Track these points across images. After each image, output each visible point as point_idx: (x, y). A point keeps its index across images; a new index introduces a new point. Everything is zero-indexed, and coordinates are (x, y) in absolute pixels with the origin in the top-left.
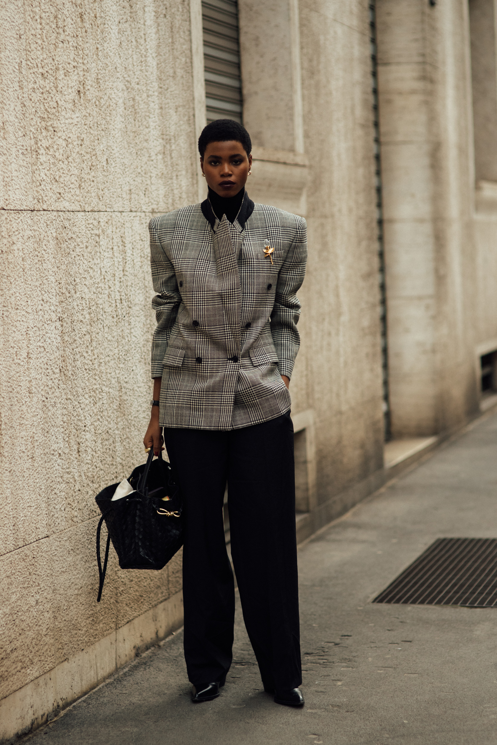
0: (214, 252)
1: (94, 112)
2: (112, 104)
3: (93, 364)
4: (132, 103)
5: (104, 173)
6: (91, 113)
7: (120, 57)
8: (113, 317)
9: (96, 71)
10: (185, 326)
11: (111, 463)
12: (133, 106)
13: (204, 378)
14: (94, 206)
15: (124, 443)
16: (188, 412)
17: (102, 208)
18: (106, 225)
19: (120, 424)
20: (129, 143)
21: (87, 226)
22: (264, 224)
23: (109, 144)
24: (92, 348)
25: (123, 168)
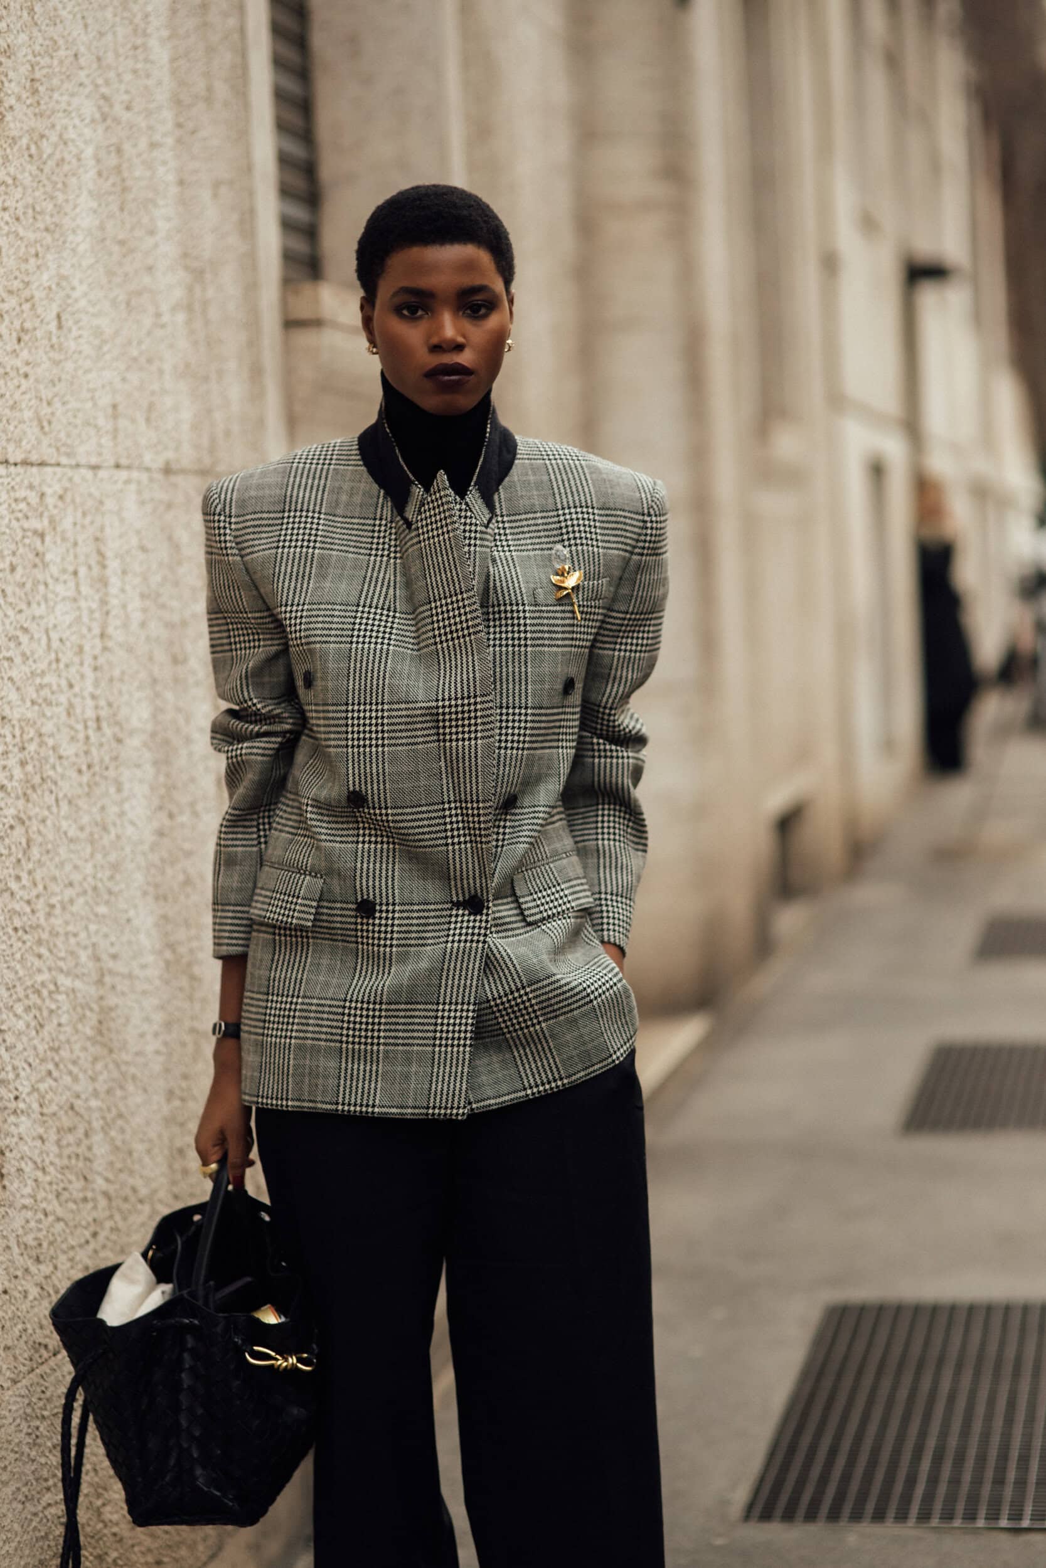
0: (408, 584)
1: (27, 174)
2: (68, 157)
3: (33, 911)
4: (113, 160)
5: (52, 354)
6: (19, 176)
7: (86, 26)
8: (80, 771)
9: (30, 57)
10: (324, 807)
11: (81, 1195)
12: (118, 169)
13: (380, 962)
14: (29, 447)
15: (113, 1133)
16: (333, 1064)
17: (49, 454)
18: (60, 504)
19: (101, 1078)
20: (110, 274)
21: (14, 505)
22: (551, 500)
23: (63, 271)
24: (31, 866)
25: (97, 342)
